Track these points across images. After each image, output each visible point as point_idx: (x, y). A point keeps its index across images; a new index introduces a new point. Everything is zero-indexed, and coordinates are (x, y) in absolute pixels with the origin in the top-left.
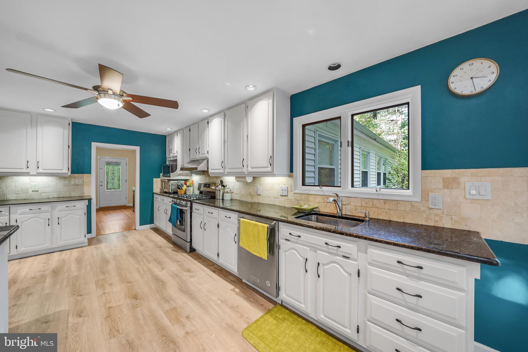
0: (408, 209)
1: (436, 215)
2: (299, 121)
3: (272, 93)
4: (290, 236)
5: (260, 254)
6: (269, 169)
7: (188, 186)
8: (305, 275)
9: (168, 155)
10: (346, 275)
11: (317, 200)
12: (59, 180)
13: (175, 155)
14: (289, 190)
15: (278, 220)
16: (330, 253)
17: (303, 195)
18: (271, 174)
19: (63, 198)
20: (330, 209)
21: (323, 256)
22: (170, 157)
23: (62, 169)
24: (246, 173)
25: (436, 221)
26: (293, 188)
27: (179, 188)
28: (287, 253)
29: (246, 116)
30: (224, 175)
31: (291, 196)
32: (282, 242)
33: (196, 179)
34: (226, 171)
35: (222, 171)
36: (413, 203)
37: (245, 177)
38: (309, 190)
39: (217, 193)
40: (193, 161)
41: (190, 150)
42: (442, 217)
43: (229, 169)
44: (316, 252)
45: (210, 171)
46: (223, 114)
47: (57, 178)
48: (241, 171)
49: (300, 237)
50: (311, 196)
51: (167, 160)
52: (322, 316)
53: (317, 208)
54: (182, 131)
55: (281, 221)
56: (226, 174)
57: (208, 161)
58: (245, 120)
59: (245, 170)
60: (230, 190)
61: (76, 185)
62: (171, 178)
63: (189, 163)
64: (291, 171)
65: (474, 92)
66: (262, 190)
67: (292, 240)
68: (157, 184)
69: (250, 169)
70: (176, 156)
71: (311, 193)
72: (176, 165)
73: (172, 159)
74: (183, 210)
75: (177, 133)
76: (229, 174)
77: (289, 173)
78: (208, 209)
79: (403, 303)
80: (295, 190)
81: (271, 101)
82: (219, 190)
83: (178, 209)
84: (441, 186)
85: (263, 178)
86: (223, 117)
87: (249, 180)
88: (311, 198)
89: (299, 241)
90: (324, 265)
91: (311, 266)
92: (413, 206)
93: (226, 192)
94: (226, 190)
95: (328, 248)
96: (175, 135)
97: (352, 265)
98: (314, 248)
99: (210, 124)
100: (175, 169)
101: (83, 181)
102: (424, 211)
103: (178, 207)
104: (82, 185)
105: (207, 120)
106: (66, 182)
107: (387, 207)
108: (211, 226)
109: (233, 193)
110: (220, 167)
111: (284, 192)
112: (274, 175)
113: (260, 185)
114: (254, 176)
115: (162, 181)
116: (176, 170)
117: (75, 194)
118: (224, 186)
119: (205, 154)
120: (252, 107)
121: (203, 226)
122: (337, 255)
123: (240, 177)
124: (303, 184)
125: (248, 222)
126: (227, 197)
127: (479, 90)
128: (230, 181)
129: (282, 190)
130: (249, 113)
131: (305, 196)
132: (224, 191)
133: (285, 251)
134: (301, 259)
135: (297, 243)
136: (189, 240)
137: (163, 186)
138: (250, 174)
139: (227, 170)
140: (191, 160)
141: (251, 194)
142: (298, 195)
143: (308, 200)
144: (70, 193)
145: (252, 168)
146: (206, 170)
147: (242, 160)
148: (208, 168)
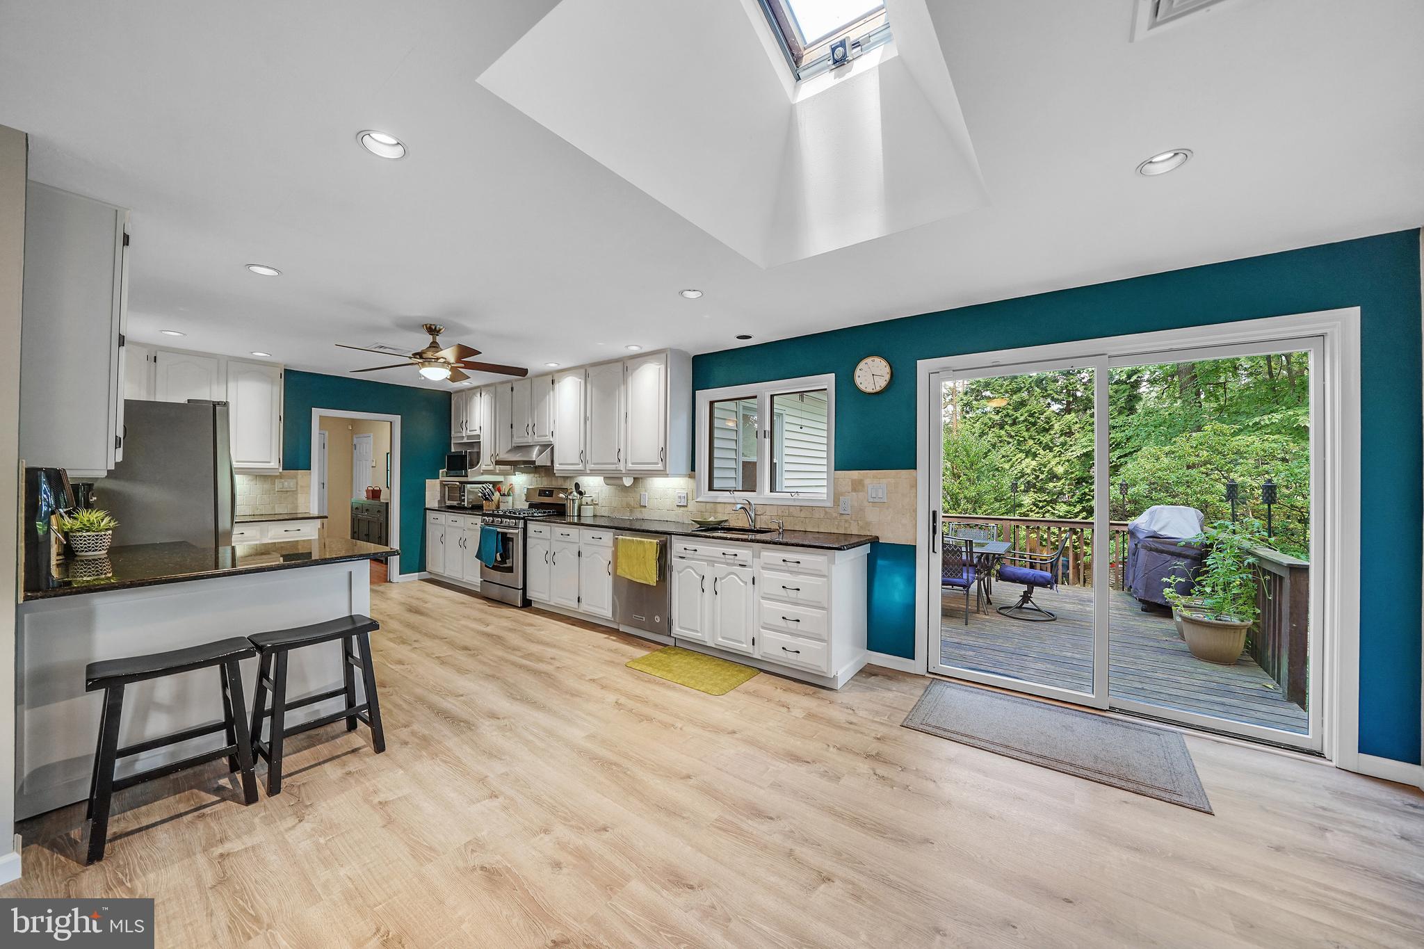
0: (822, 516)
1: (846, 521)
2: (704, 396)
3: (664, 355)
4: (684, 551)
5: (646, 580)
6: (660, 466)
7: (504, 495)
8: (702, 595)
9: (455, 432)
10: (742, 584)
11: (727, 511)
12: (254, 482)
13: (474, 433)
14: (690, 498)
15: (670, 534)
16: (728, 564)
17: (708, 504)
18: (663, 473)
19: (261, 517)
20: (741, 522)
21: (721, 569)
22: (459, 436)
23: (269, 460)
24: (624, 472)
25: (846, 528)
26: (695, 494)
27: (487, 499)
28: (681, 574)
29: (625, 381)
30: (582, 473)
31: (692, 506)
32: (675, 561)
33: (520, 482)
34: (587, 468)
35: (580, 467)
36: (827, 509)
37: (621, 478)
38: (717, 497)
39: (569, 505)
40: (518, 448)
41: (512, 428)
42: (850, 523)
43: (594, 464)
44: (714, 566)
45: (557, 466)
46: (583, 371)
47: (250, 477)
48: (615, 469)
49: (696, 550)
50: (718, 505)
51: (453, 441)
52: (720, 639)
53: (726, 521)
54: (492, 389)
55: (674, 534)
56: (588, 472)
57: (552, 449)
58: (622, 388)
59: (622, 467)
60: (592, 500)
61: (284, 492)
62: (470, 479)
63: (510, 451)
64: (693, 469)
65: (875, 391)
66: (648, 498)
67: (688, 556)
68: (433, 491)
69: (630, 466)
70: (479, 436)
71: (719, 500)
72: (479, 453)
73: (465, 440)
74: (506, 533)
75: (479, 390)
76: (594, 473)
77: (690, 472)
78: (559, 529)
79: (787, 599)
80: (697, 497)
81: (663, 367)
82: (573, 500)
83: (498, 533)
84: (850, 489)
85: (651, 479)
86: (583, 377)
87: (628, 482)
88: (719, 508)
89: (695, 557)
90: (721, 579)
91: (708, 584)
92: (826, 513)
93: (584, 503)
94: (584, 500)
95: (725, 558)
96: (474, 394)
97: (747, 574)
98: (711, 562)
99: (557, 386)
100: (475, 461)
101: (297, 483)
102: (836, 517)
103: (499, 530)
104: (295, 492)
105: (551, 376)
106: (267, 486)
107: (803, 514)
108: (567, 555)
109: (597, 504)
110: (578, 460)
111: (683, 500)
112: (667, 475)
113: (646, 491)
114: (636, 476)
115: (443, 485)
116: (478, 463)
117: (281, 509)
118: (581, 493)
119: (547, 436)
120: (635, 369)
121: (550, 558)
122: (734, 565)
123: (612, 478)
124: (711, 488)
125: (629, 540)
126: (588, 512)
127: (878, 389)
128: (593, 485)
129: (680, 497)
130: (630, 380)
131: (712, 505)
132: (581, 502)
133: (679, 572)
134: (698, 577)
135: (693, 559)
136: (520, 586)
137: (445, 495)
138: (629, 473)
139: (590, 466)
140: (513, 445)
141: (630, 505)
142: (702, 504)
143: (716, 512)
144: (273, 508)
145: (632, 464)
146: (549, 464)
147: (617, 451)
148: (552, 462)
